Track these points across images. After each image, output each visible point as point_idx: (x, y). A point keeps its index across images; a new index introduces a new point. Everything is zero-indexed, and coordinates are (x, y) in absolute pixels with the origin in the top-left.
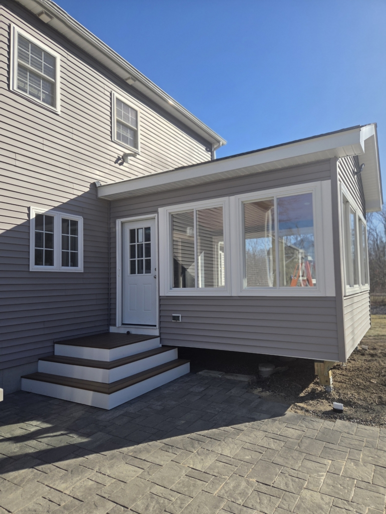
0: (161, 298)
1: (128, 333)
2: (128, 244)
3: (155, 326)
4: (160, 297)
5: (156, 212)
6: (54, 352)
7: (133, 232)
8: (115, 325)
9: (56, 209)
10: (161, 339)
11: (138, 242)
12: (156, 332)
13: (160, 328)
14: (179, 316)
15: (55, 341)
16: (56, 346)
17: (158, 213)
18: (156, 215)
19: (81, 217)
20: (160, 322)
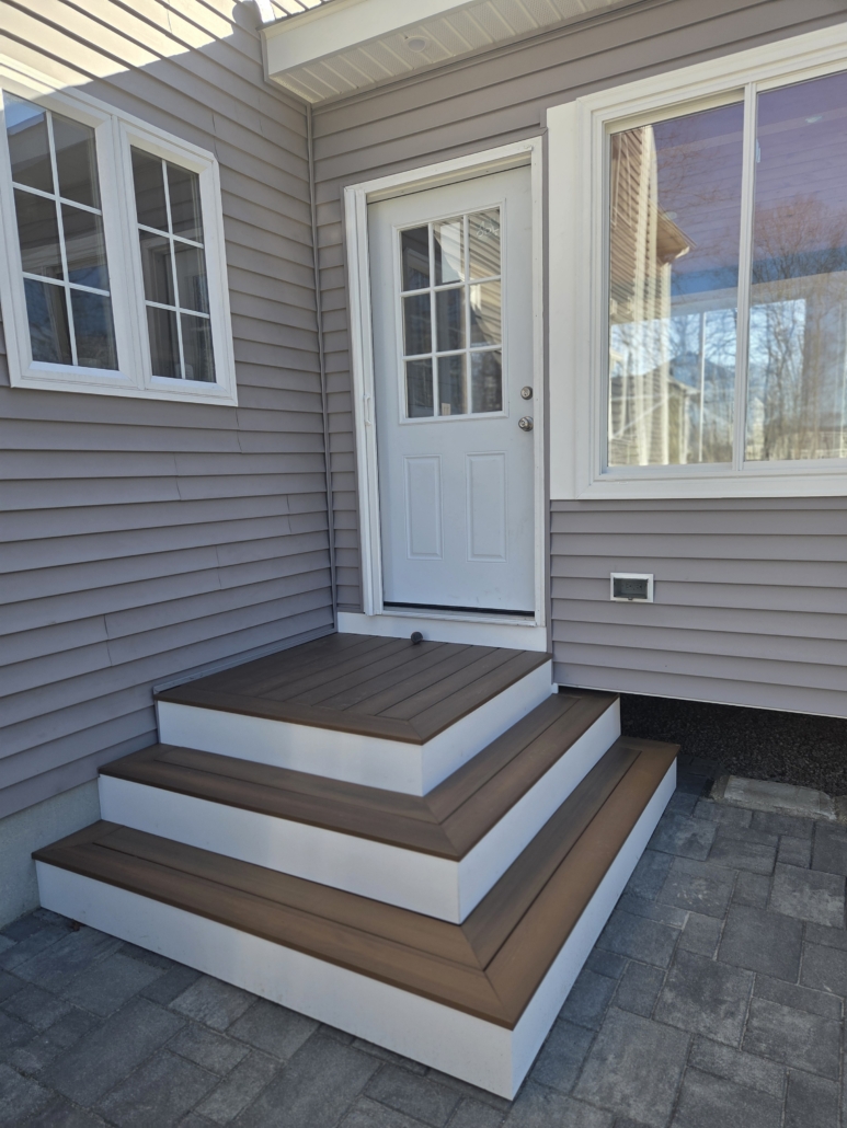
0: (553, 510)
1: (417, 639)
2: (395, 295)
3: (531, 614)
4: (550, 503)
5: (537, 127)
6: (156, 731)
7: (415, 241)
8: (358, 607)
9: (99, 86)
10: (554, 664)
11: (438, 282)
12: (534, 639)
13: (551, 624)
14: (644, 582)
15: (158, 688)
16: (163, 706)
17: (545, 134)
18: (537, 142)
19: (211, 155)
20: (551, 602)
